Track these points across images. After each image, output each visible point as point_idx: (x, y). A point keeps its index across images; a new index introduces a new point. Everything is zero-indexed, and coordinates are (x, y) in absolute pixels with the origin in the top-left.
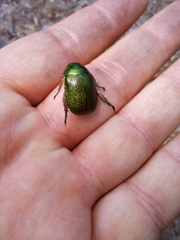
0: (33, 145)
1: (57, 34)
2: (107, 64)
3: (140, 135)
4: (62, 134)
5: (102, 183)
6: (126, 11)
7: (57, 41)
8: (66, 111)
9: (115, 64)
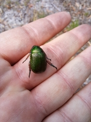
0: (9, 89)
1: (27, 29)
2: (53, 46)
3: (68, 85)
4: (26, 82)
5: (46, 111)
6: (61, 22)
7: (27, 33)
8: (30, 71)
9: (57, 47)
